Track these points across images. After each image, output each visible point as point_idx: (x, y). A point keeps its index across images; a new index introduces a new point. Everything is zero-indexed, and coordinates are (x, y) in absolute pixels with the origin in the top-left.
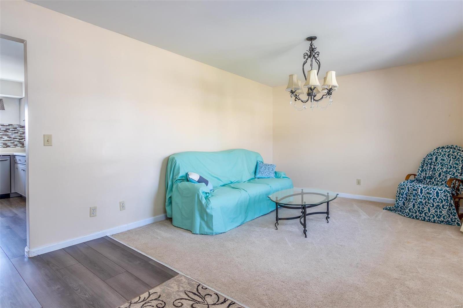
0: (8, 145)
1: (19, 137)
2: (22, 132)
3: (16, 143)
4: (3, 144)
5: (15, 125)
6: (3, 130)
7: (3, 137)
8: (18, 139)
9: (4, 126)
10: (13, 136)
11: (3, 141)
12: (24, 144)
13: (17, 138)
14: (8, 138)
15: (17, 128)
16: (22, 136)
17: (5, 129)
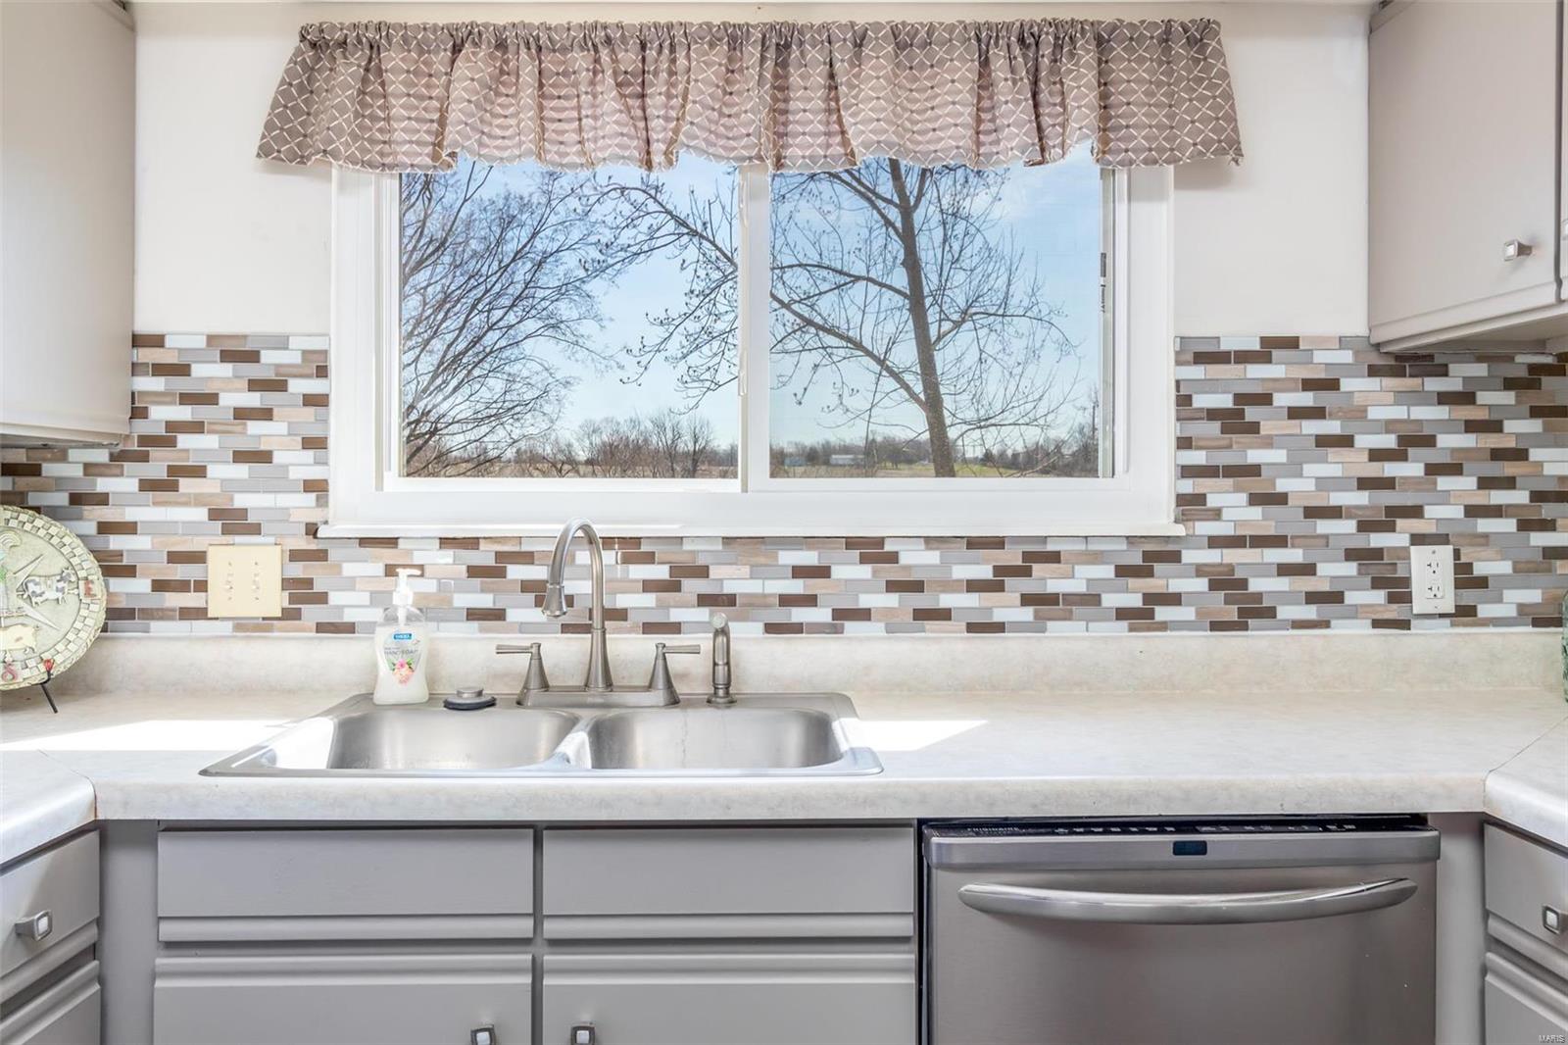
0: (1258, 596)
1: (1362, 498)
2: (1389, 426)
3: (1334, 570)
4: (1214, 586)
5: (1322, 342)
6: (1213, 414)
7: (1212, 501)
8: (1348, 526)
9: (1221, 358)
10: (1299, 487)
11: (1215, 542)
12: (1406, 582)
13: (1335, 513)
14: (1256, 512)
15: (1346, 385)
16: (1388, 484)
17: (1225, 401)
